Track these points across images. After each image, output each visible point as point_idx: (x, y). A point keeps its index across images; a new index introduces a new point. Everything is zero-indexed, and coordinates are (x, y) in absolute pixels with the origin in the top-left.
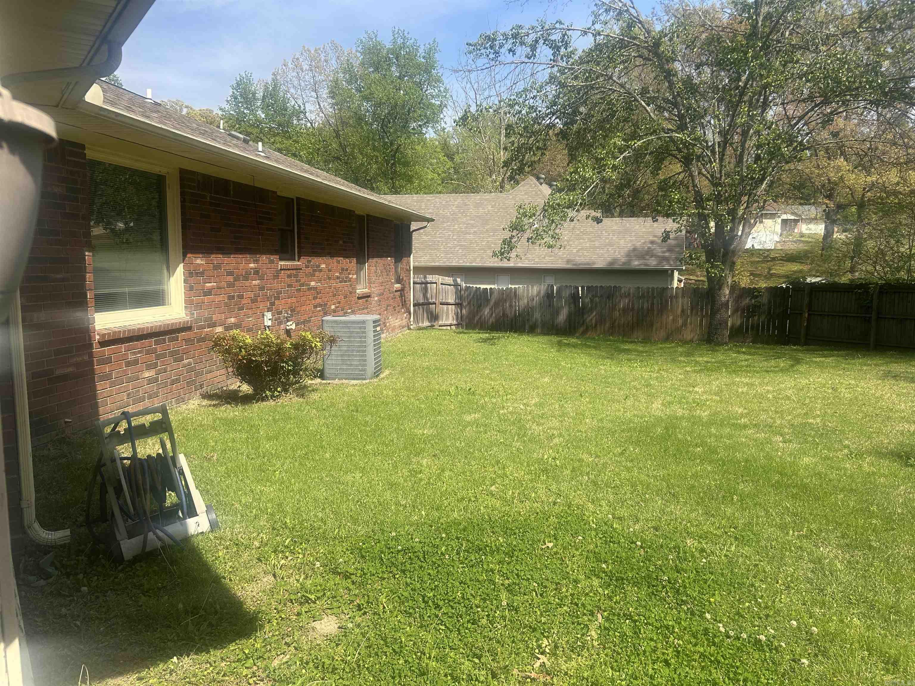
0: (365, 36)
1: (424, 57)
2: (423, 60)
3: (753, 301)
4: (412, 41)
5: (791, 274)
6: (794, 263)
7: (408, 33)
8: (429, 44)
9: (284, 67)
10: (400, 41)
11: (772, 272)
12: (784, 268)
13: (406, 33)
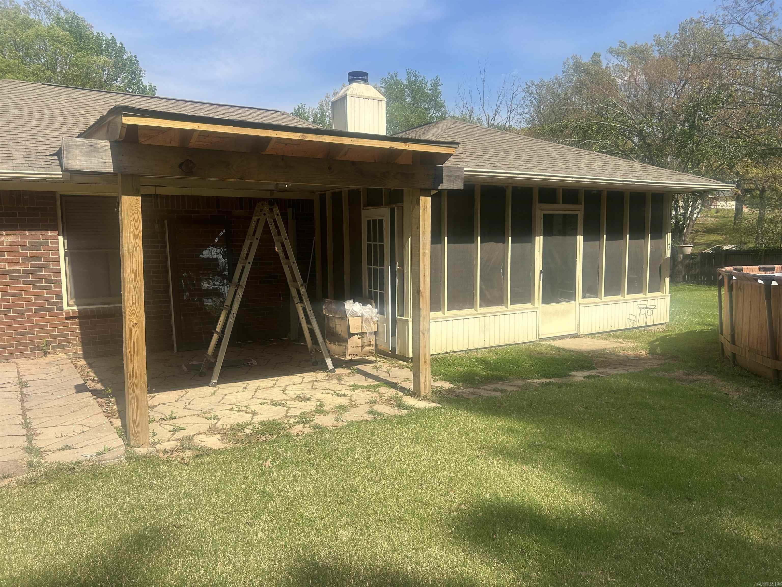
0: (388, 76)
1: (430, 90)
2: (430, 92)
3: (692, 261)
4: (421, 78)
5: (711, 243)
6: (713, 234)
7: (419, 73)
8: (433, 80)
9: (327, 99)
10: (413, 79)
11: (695, 241)
12: (705, 238)
13: (417, 73)
